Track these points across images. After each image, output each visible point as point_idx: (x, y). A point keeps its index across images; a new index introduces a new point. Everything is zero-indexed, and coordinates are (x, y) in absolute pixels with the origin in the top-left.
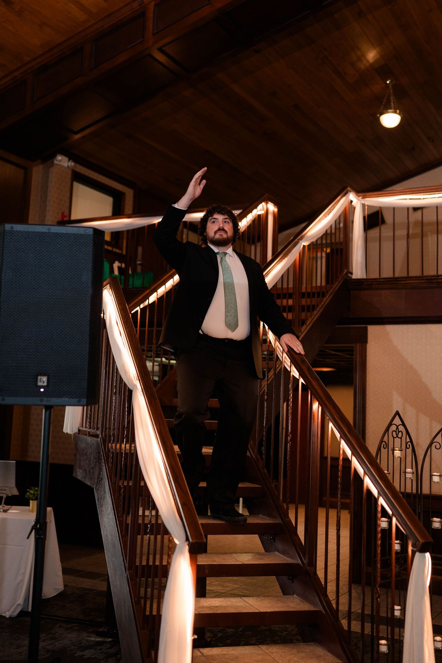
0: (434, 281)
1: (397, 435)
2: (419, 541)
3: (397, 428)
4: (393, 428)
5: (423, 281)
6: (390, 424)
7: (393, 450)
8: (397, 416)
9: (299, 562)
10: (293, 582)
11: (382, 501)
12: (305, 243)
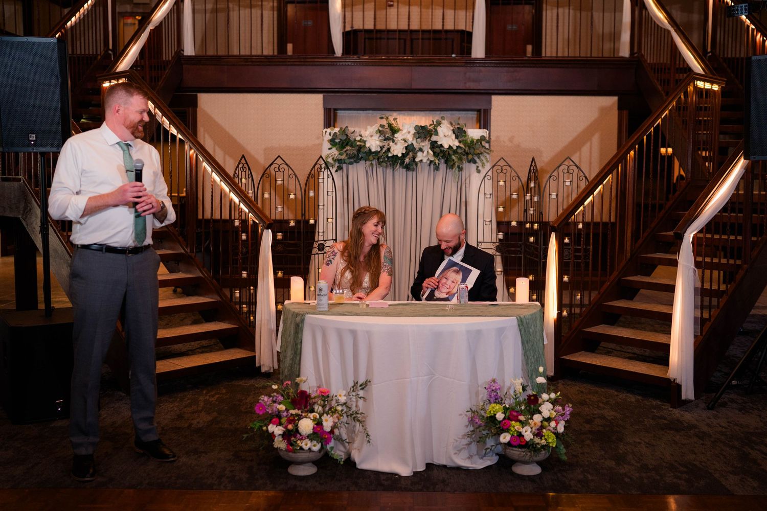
0: (249, 60)
1: (243, 170)
2: (265, 223)
3: (243, 165)
4: (241, 165)
5: (242, 60)
6: (239, 163)
7: (241, 179)
8: (243, 158)
9: (183, 251)
10: (178, 265)
11: (242, 206)
12: (150, 27)
